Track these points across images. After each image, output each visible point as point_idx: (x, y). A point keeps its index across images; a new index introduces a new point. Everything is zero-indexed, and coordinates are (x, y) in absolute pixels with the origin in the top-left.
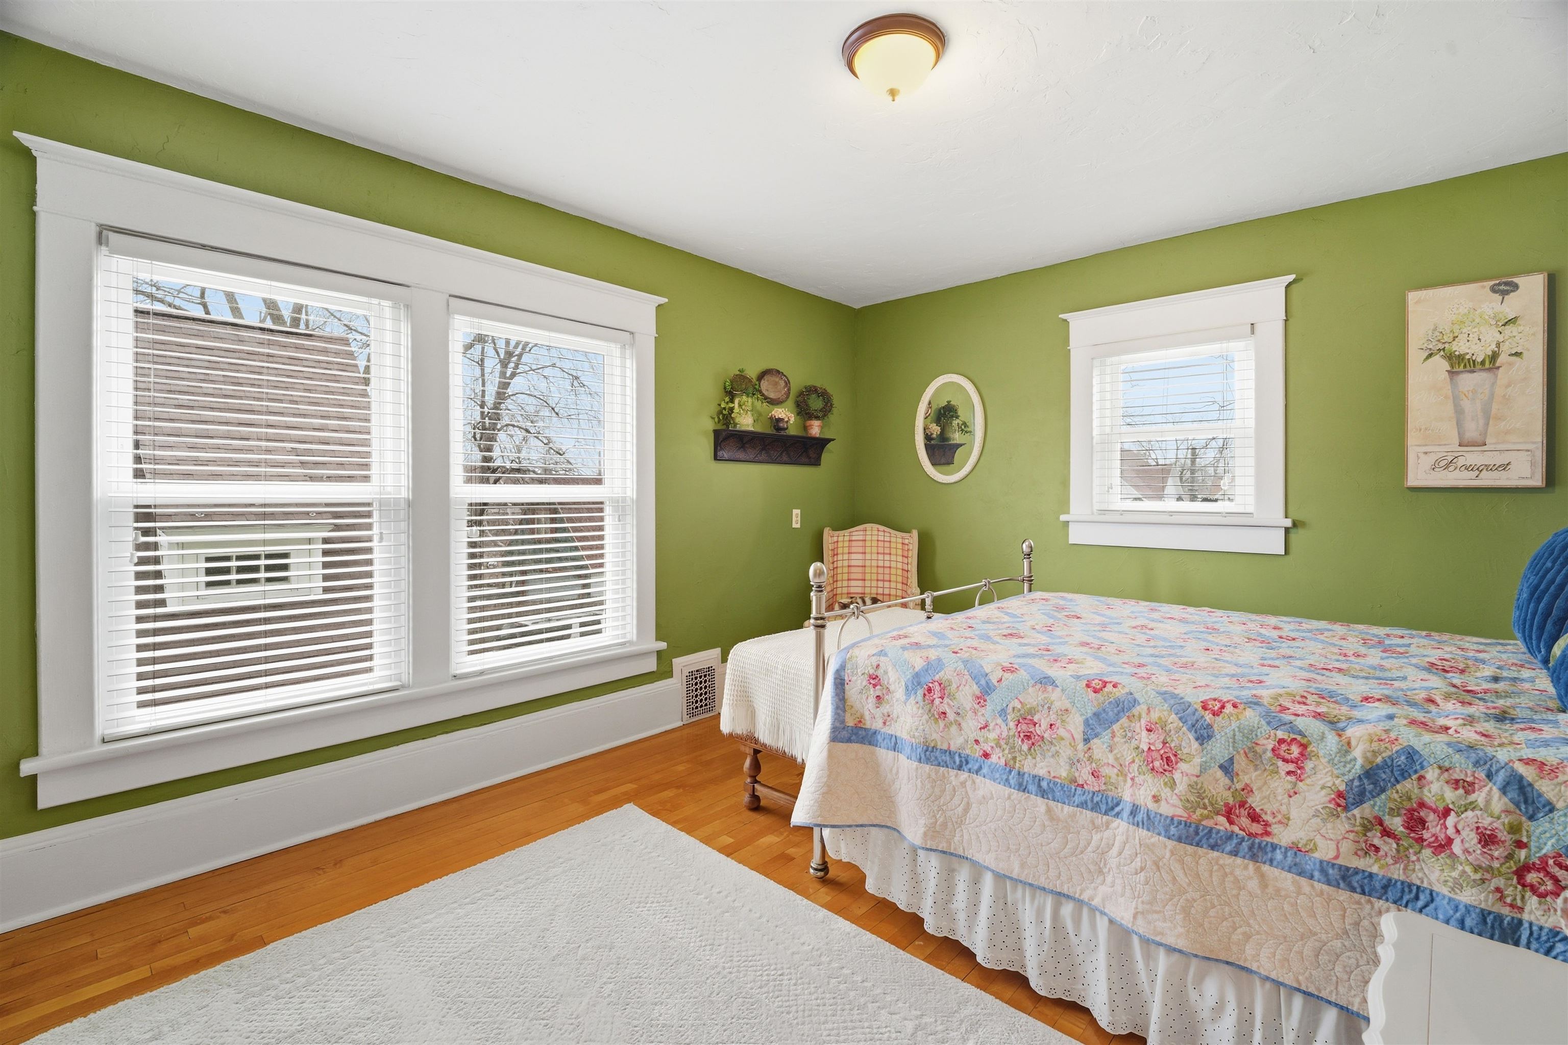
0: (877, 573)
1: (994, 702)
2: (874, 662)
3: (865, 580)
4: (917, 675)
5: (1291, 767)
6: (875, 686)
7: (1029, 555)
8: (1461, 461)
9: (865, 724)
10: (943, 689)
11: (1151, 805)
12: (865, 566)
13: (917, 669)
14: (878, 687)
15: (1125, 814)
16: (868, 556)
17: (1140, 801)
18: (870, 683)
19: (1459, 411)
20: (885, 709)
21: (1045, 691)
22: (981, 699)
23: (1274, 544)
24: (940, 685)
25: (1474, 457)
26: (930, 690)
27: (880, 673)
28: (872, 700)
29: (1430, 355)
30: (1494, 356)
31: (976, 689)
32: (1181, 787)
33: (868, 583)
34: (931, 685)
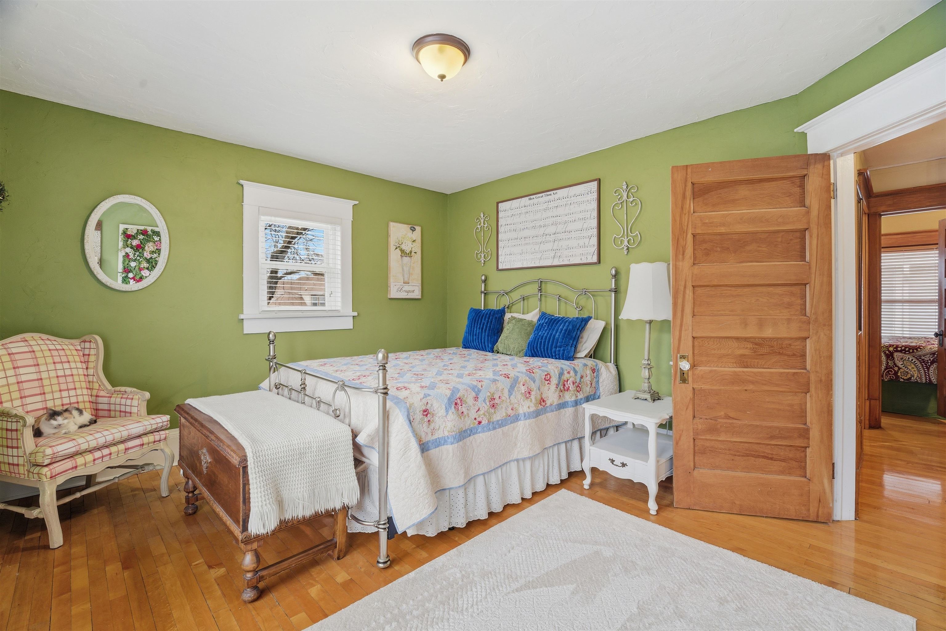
0: (59, 384)
1: (481, 397)
2: (424, 401)
3: (44, 393)
4: (449, 399)
5: (548, 382)
6: (427, 415)
7: (273, 341)
8: (404, 289)
9: (422, 441)
10: (461, 401)
11: (528, 411)
12: (41, 379)
13: (448, 396)
14: (429, 415)
15: (522, 418)
16: (43, 368)
17: (525, 411)
18: (424, 415)
19: (403, 270)
20: (432, 426)
21: (496, 384)
22: (476, 398)
23: (348, 324)
24: (460, 399)
25: (407, 288)
26: (456, 404)
27: (428, 407)
28: (426, 424)
29: (396, 248)
30: (411, 252)
31: (474, 394)
32: (533, 400)
33: (49, 396)
34: (456, 401)
